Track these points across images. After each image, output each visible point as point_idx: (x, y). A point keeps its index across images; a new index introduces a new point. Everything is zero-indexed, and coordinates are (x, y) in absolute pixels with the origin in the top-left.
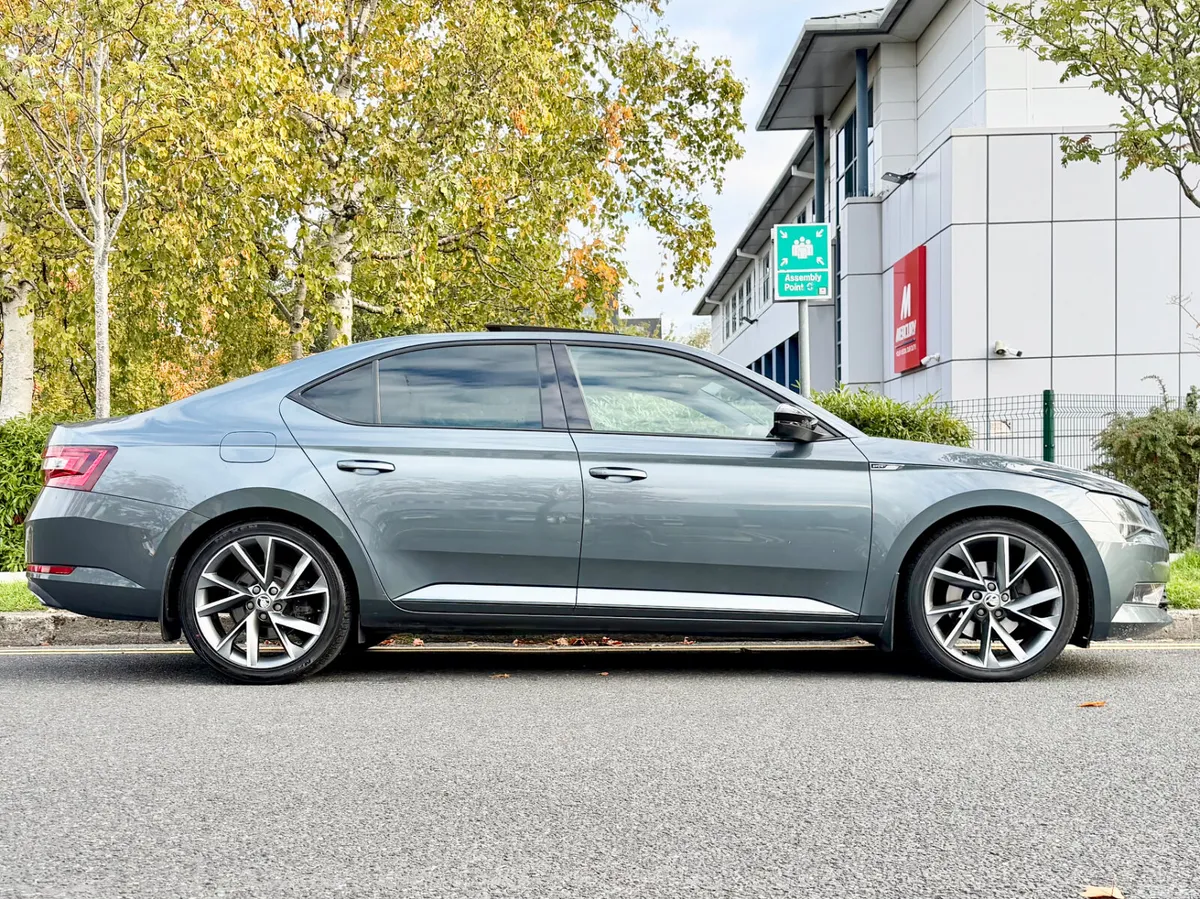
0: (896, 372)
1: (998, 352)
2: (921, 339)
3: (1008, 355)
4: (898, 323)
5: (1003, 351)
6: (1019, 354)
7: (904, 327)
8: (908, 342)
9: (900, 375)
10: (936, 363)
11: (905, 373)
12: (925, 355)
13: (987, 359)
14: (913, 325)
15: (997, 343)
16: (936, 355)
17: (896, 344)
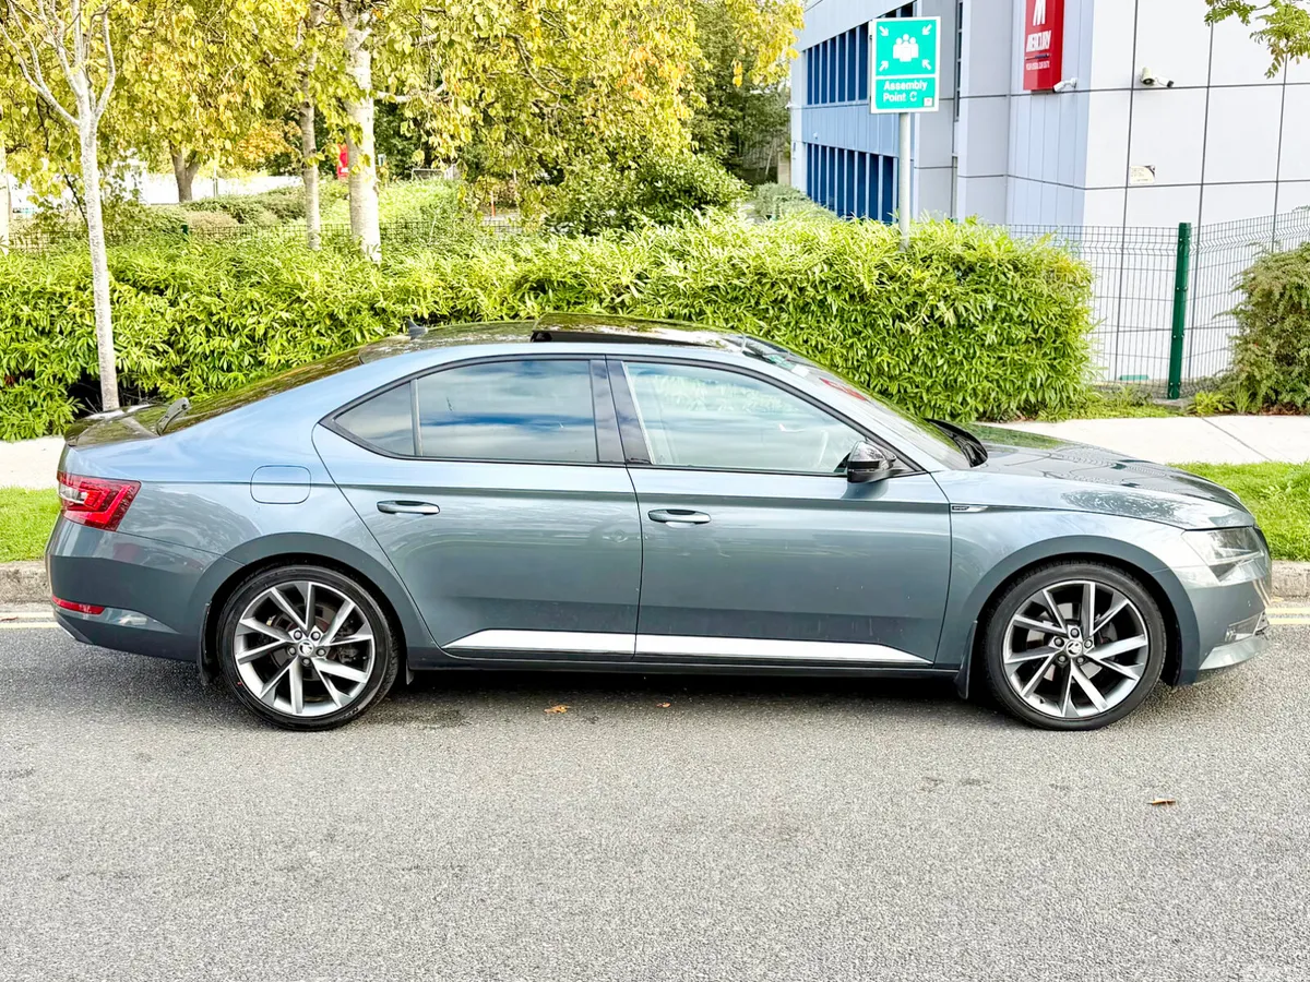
0: (1025, 89)
1: (1145, 82)
2: (1055, 53)
3: (1156, 85)
4: (1030, 29)
5: (1151, 81)
6: (1170, 85)
7: (1036, 36)
8: (1041, 57)
9: (1029, 92)
10: (1072, 89)
11: (1034, 92)
12: (1060, 80)
13: (1132, 89)
14: (1047, 35)
15: (1144, 70)
16: (1072, 81)
17: (1026, 54)
